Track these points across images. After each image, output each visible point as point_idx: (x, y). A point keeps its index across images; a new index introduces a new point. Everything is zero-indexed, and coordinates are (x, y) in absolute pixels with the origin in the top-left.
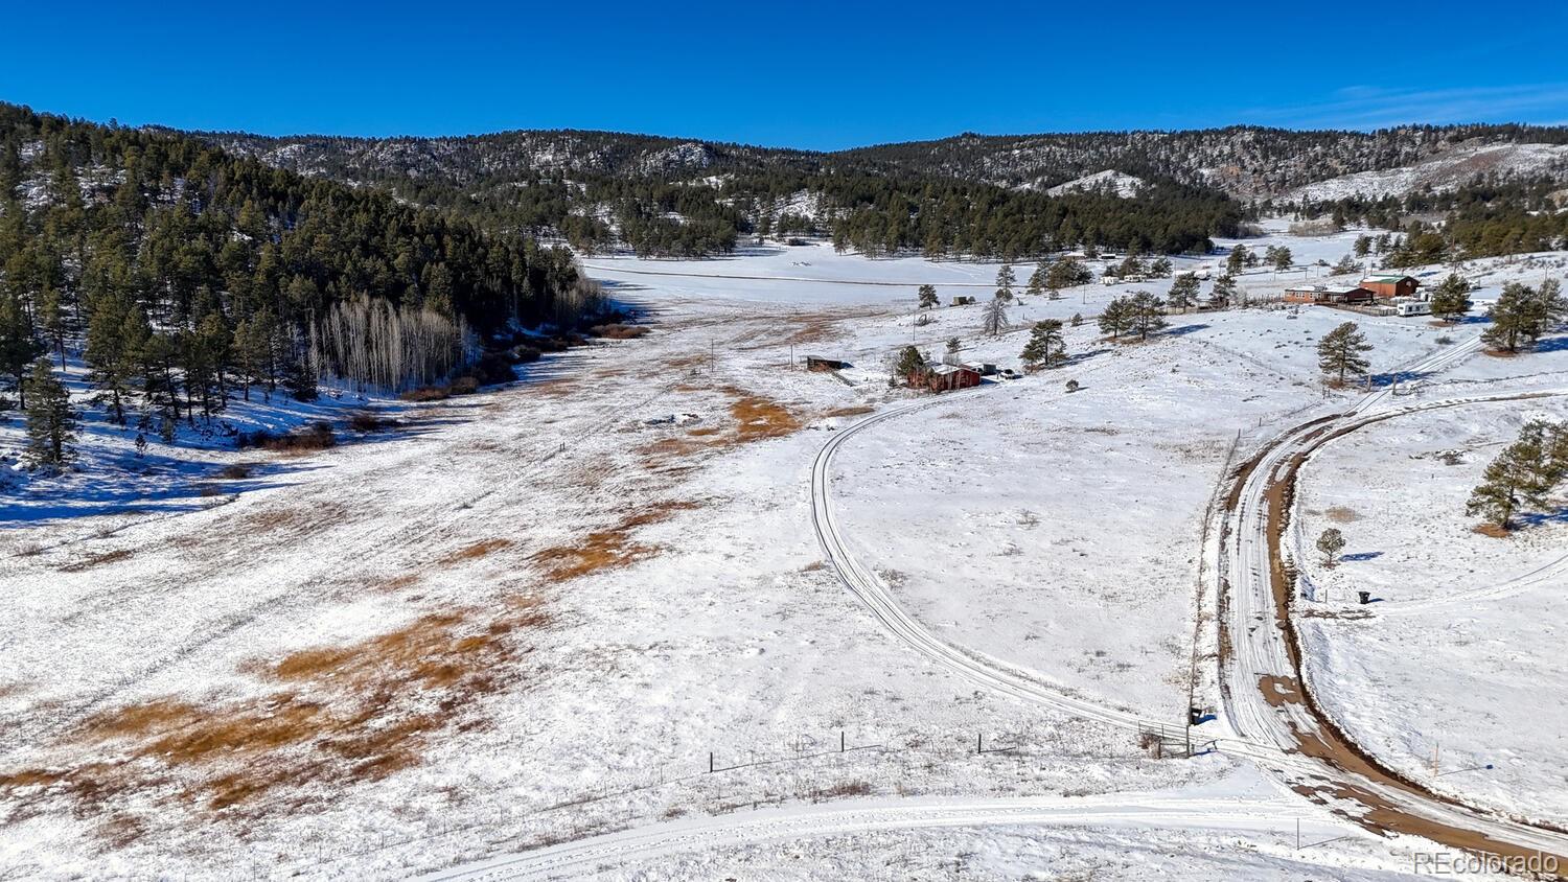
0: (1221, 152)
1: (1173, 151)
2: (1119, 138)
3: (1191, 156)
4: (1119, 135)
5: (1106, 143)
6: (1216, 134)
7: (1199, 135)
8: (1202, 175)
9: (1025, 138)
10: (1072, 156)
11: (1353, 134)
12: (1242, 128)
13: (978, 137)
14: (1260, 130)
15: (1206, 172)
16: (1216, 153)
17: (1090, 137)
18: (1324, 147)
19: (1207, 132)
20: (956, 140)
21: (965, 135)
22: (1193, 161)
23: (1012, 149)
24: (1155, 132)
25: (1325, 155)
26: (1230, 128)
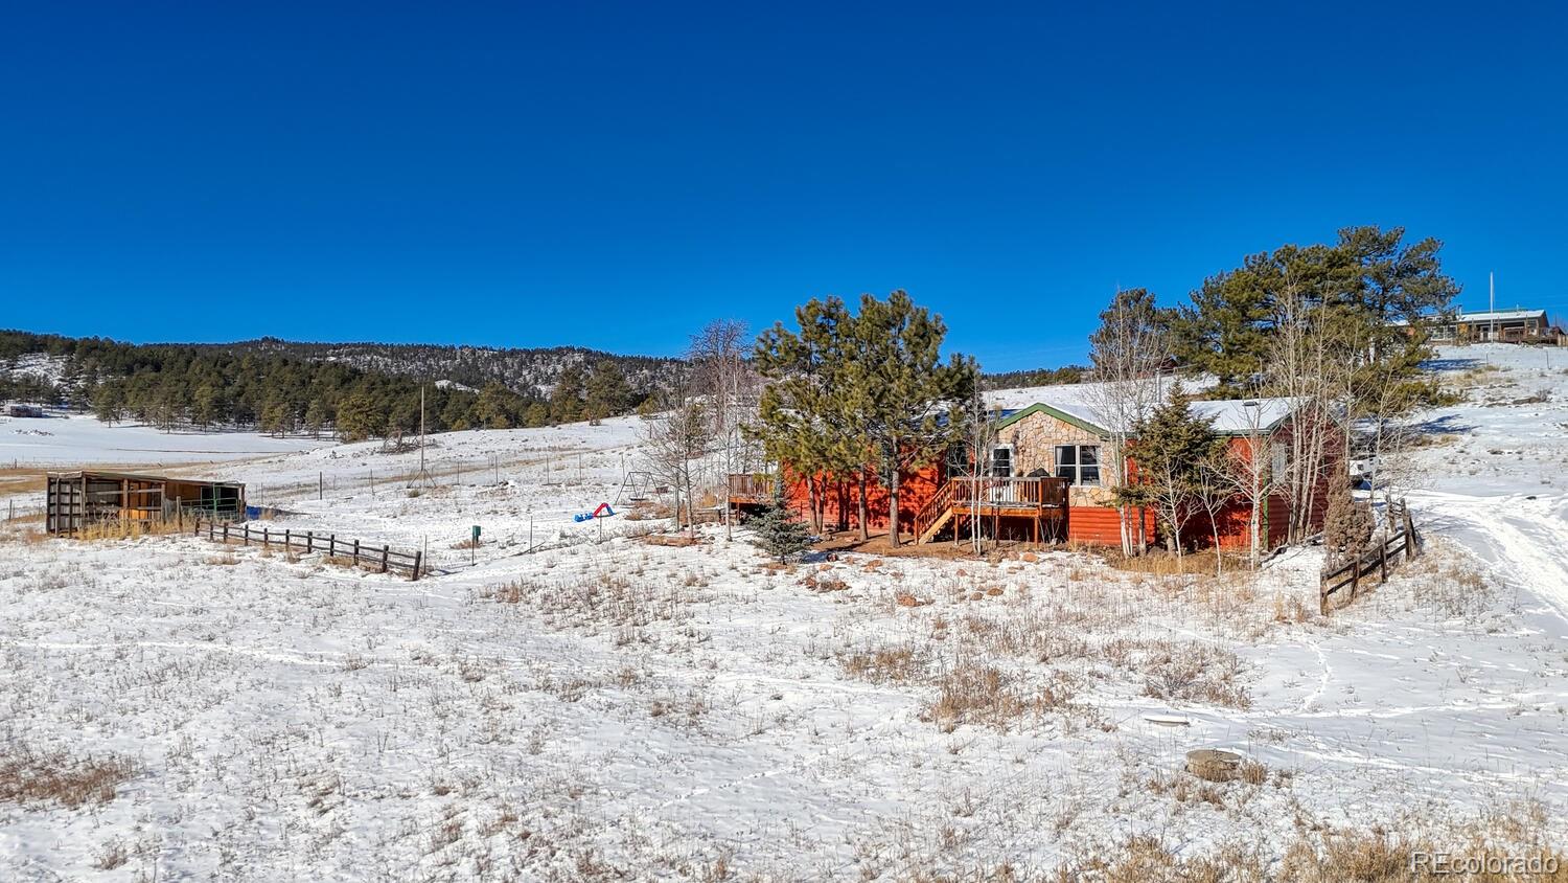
0: (555, 370)
1: (505, 366)
2: (449, 352)
3: (525, 373)
4: (445, 350)
5: (434, 356)
6: (547, 354)
7: (531, 354)
8: (540, 391)
9: (340, 346)
10: (398, 366)
11: (673, 361)
12: (572, 350)
13: (283, 343)
14: (588, 352)
15: (543, 388)
16: (550, 371)
17: (416, 349)
18: (650, 370)
19: (537, 351)
20: (255, 344)
21: (265, 339)
22: (528, 378)
23: (327, 356)
24: (484, 348)
25: (653, 377)
26: (560, 349)
